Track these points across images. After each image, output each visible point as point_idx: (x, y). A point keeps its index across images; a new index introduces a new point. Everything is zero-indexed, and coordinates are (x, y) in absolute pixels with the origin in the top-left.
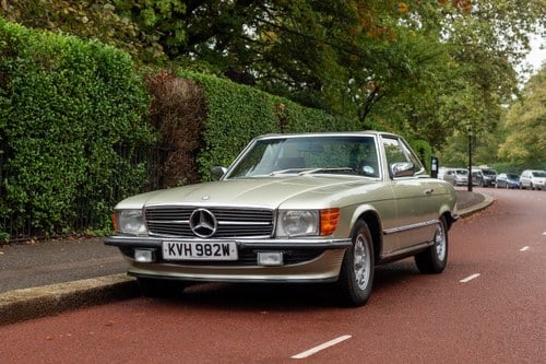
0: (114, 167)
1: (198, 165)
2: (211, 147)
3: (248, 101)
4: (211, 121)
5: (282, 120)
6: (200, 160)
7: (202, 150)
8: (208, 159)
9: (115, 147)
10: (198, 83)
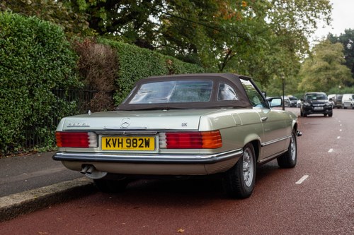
0: (53, 104)
1: (115, 101)
2: (123, 89)
3: (147, 59)
4: (122, 72)
5: (170, 71)
6: (115, 97)
7: (117, 91)
8: (121, 96)
9: (53, 90)
10: (112, 47)
